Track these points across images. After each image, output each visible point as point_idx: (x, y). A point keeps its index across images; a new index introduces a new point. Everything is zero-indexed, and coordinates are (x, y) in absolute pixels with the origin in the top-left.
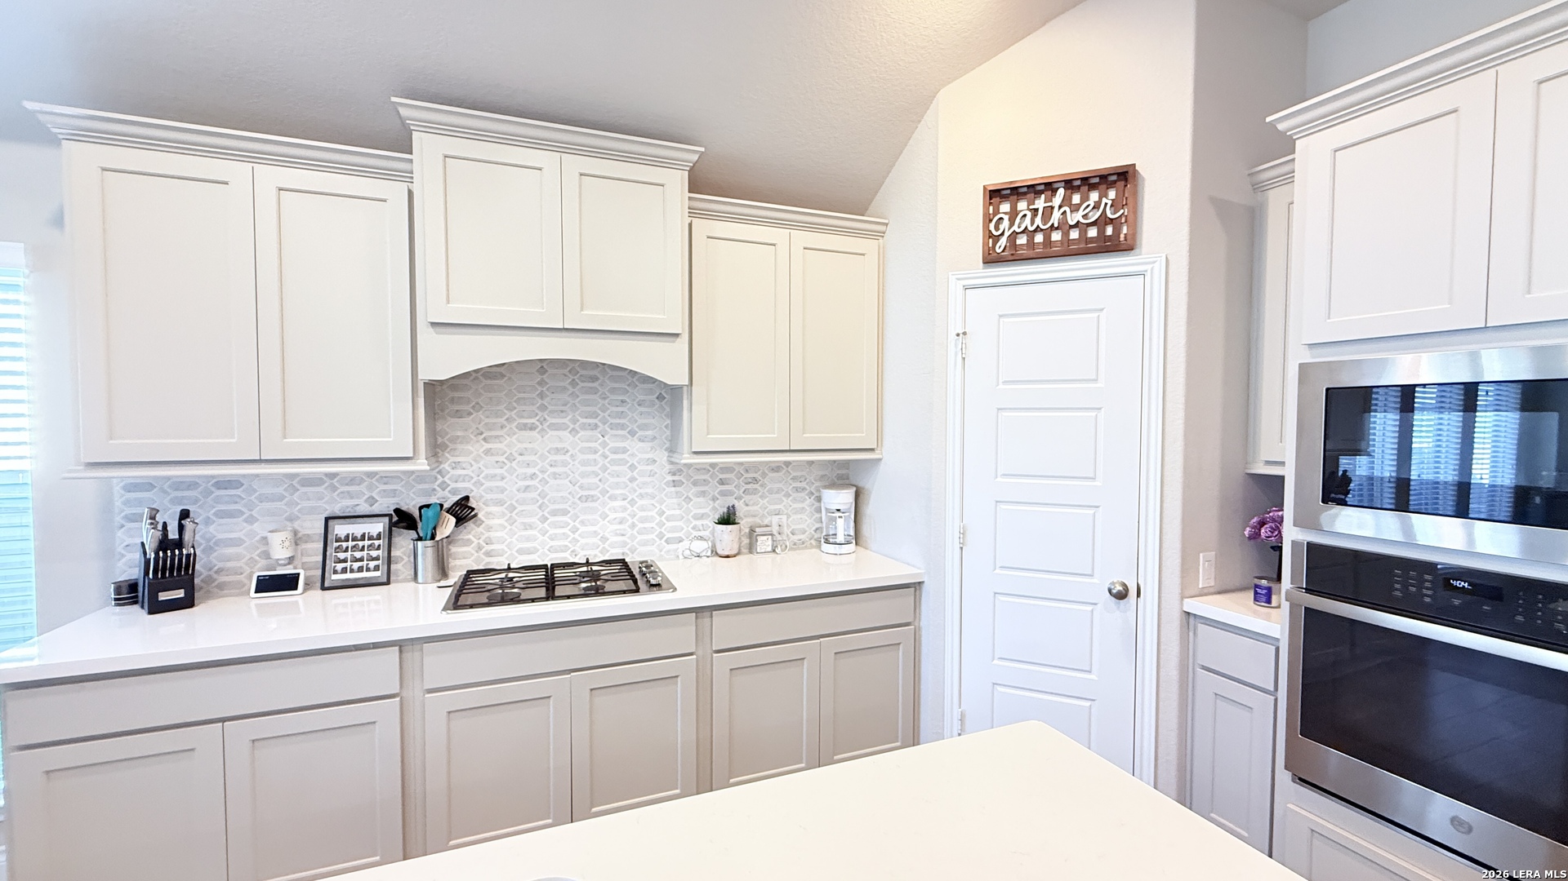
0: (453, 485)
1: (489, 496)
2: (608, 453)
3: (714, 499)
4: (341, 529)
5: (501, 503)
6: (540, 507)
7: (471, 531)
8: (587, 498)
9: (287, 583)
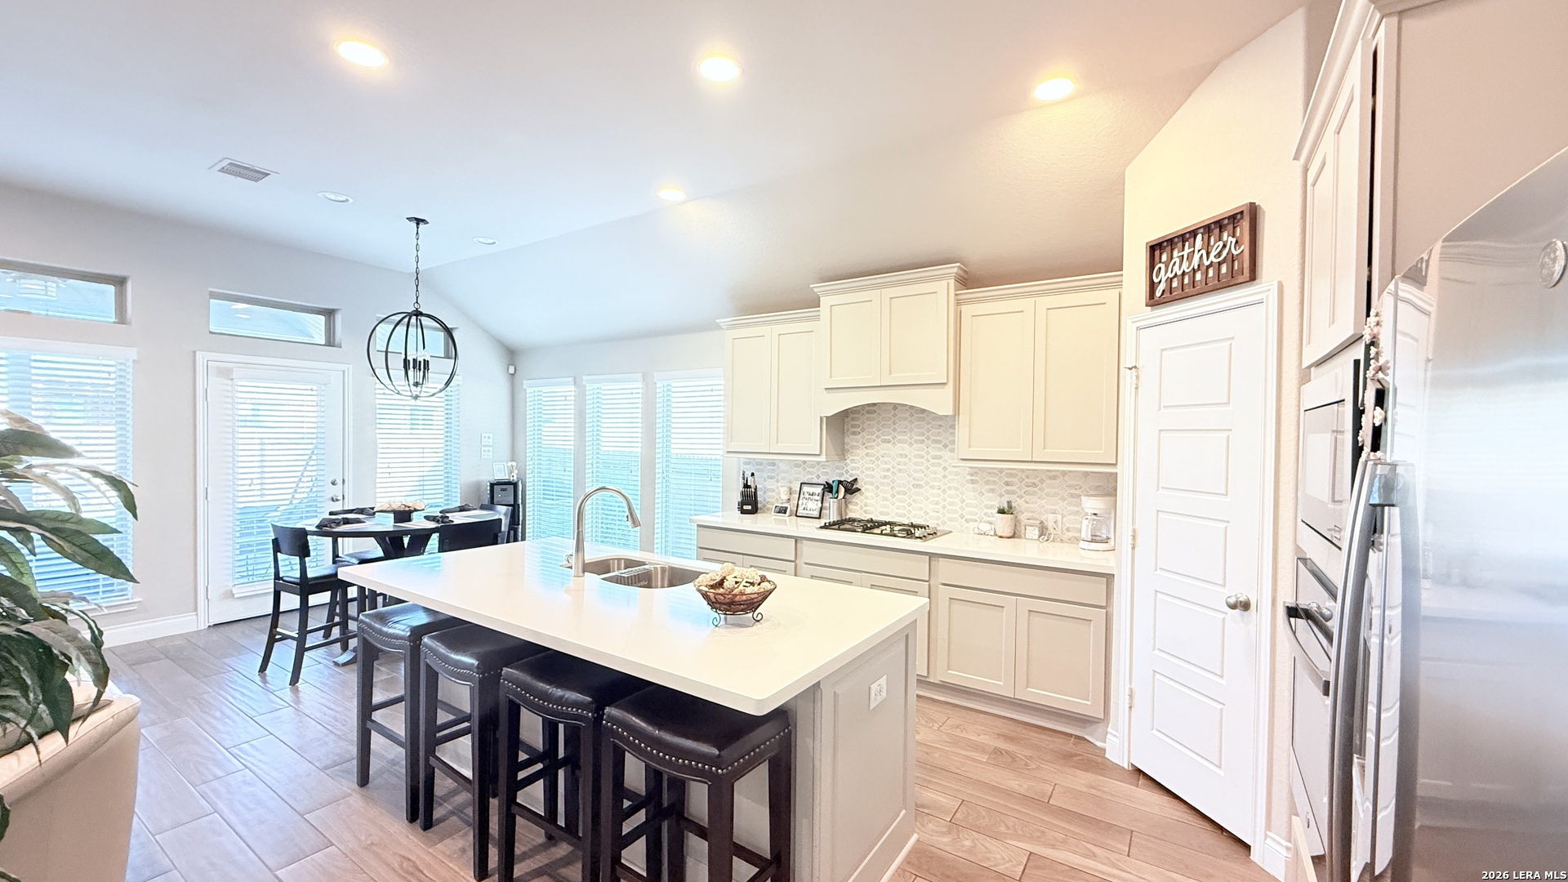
0: (851, 472)
1: (866, 480)
2: (930, 458)
4: (806, 489)
5: (872, 484)
6: (891, 488)
7: (857, 497)
8: (918, 486)
9: (783, 511)
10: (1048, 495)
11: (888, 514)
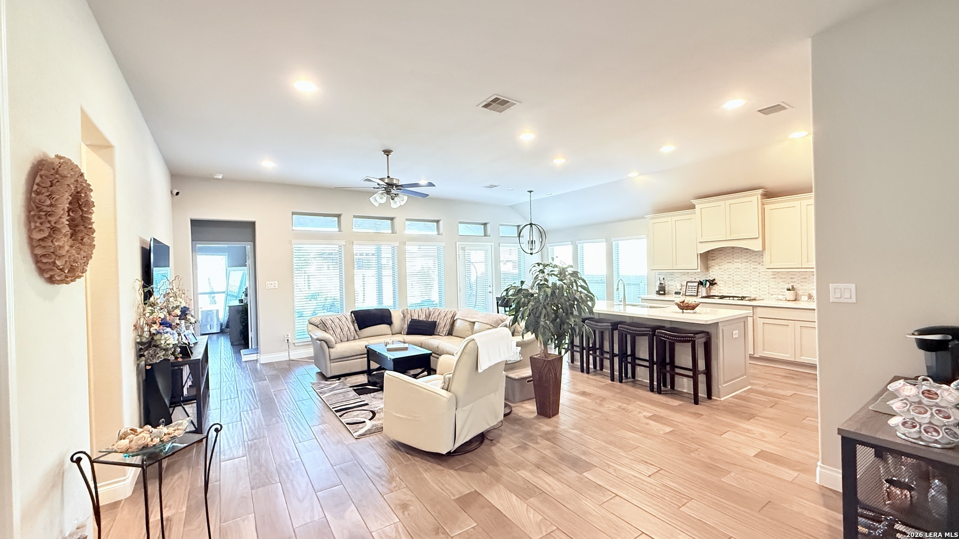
0: (712, 276)
1: (720, 279)
3: (786, 283)
4: (689, 284)
5: (723, 281)
6: (732, 282)
7: (715, 287)
8: (746, 281)
9: (679, 293)
11: (732, 293)
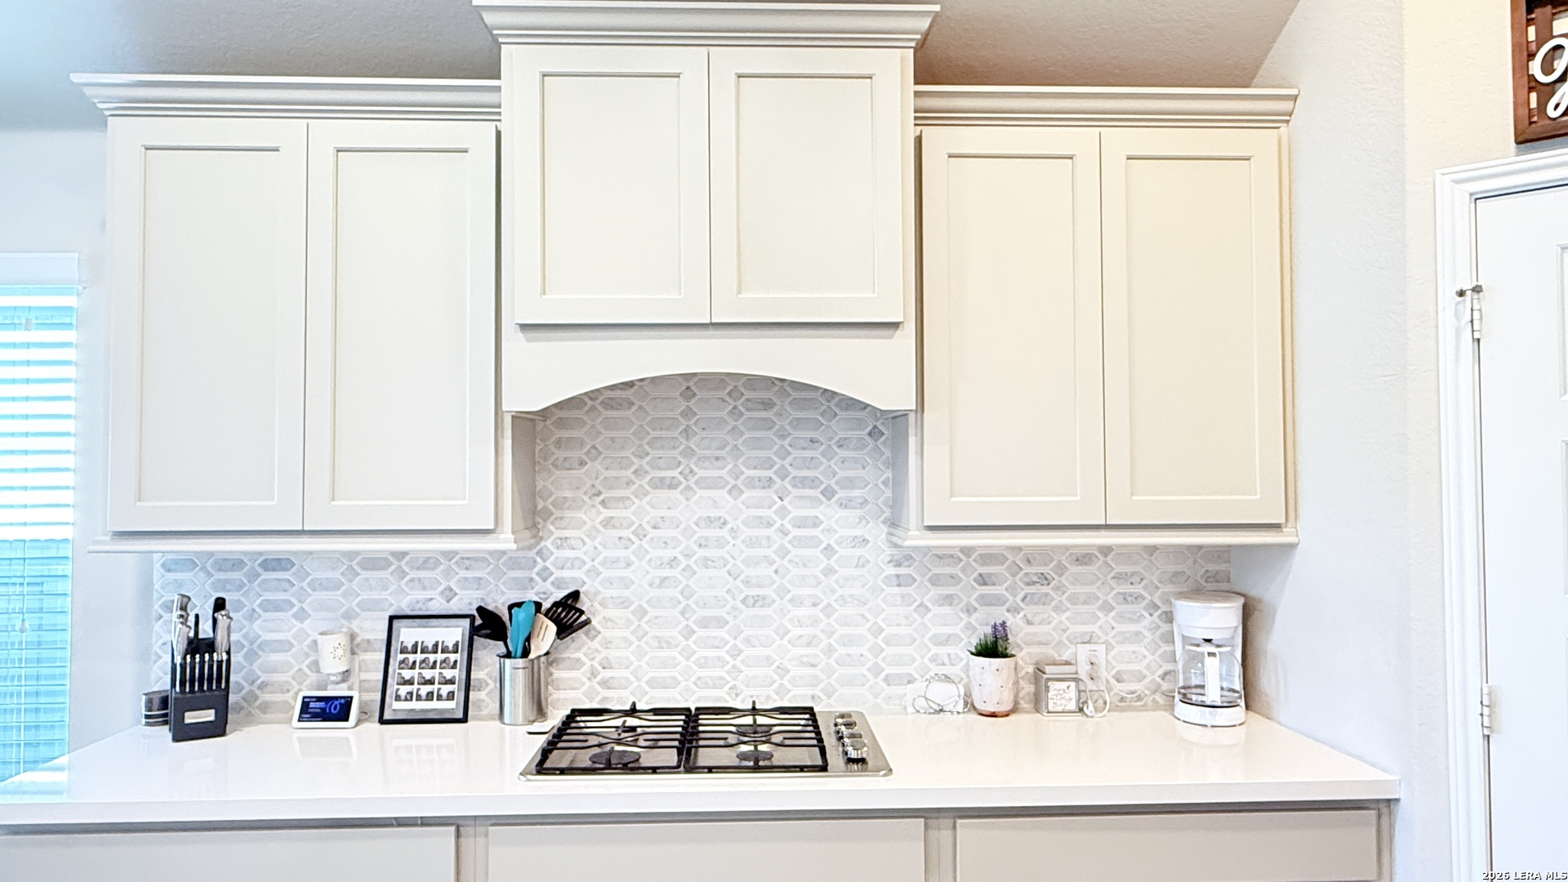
0: (558, 574)
1: (608, 593)
2: (789, 526)
3: (969, 610)
4: (408, 634)
5: (625, 603)
6: (683, 613)
7: (580, 646)
8: (757, 601)
10: (1074, 600)
